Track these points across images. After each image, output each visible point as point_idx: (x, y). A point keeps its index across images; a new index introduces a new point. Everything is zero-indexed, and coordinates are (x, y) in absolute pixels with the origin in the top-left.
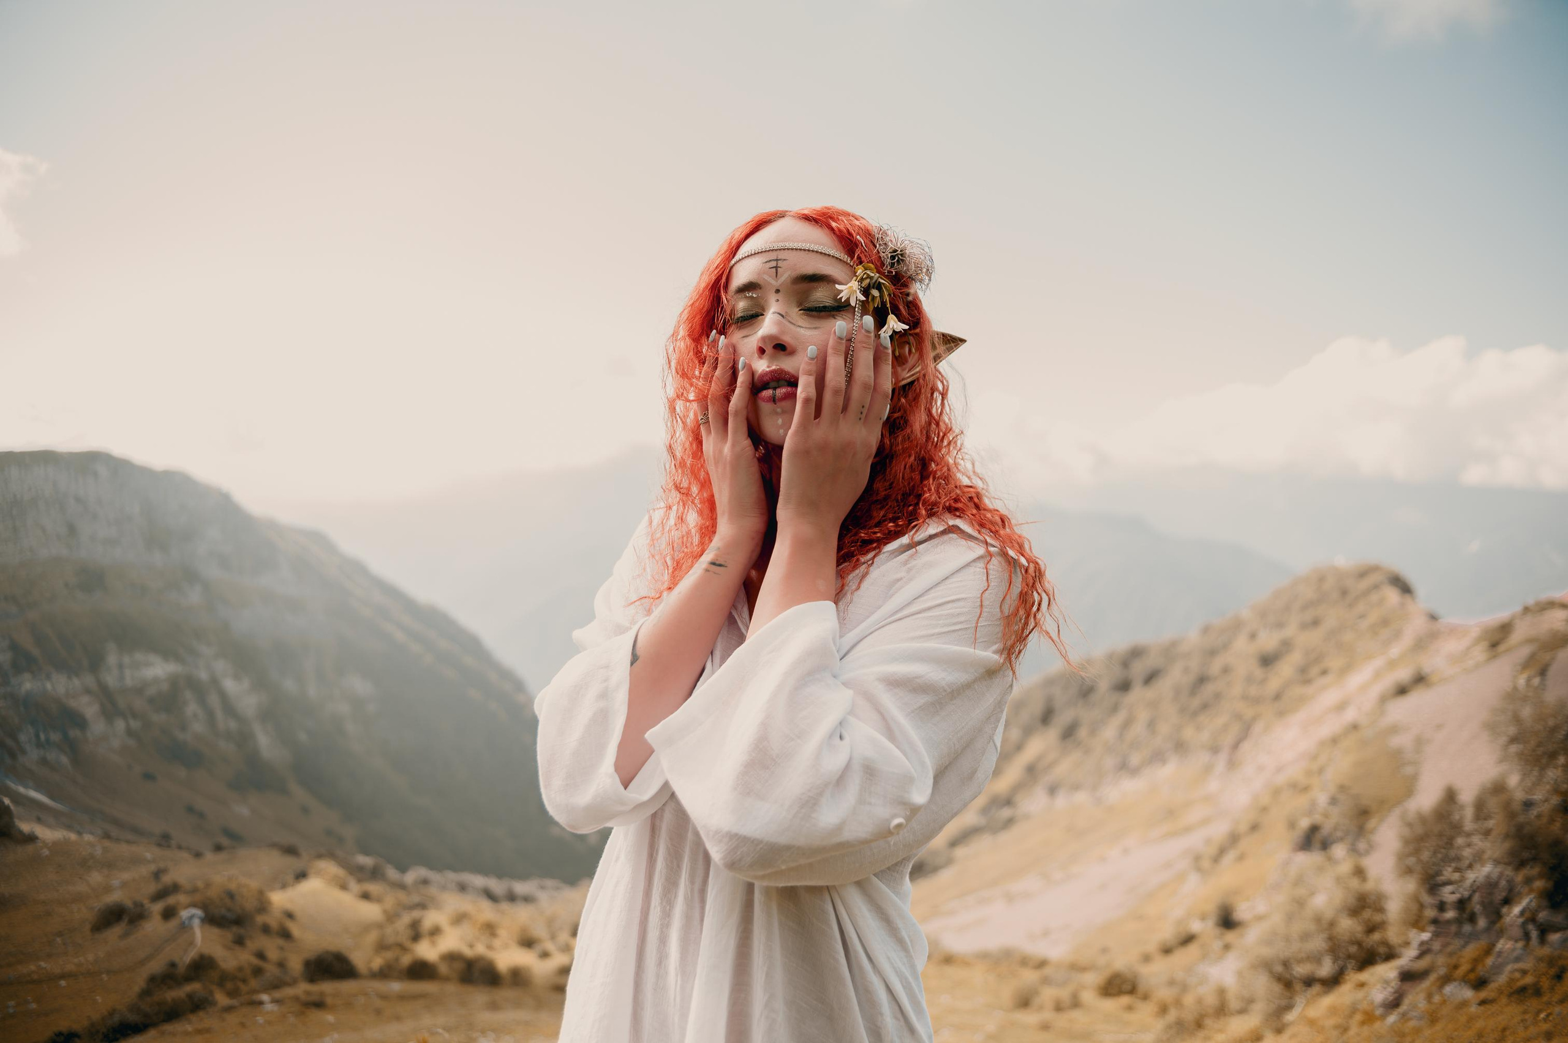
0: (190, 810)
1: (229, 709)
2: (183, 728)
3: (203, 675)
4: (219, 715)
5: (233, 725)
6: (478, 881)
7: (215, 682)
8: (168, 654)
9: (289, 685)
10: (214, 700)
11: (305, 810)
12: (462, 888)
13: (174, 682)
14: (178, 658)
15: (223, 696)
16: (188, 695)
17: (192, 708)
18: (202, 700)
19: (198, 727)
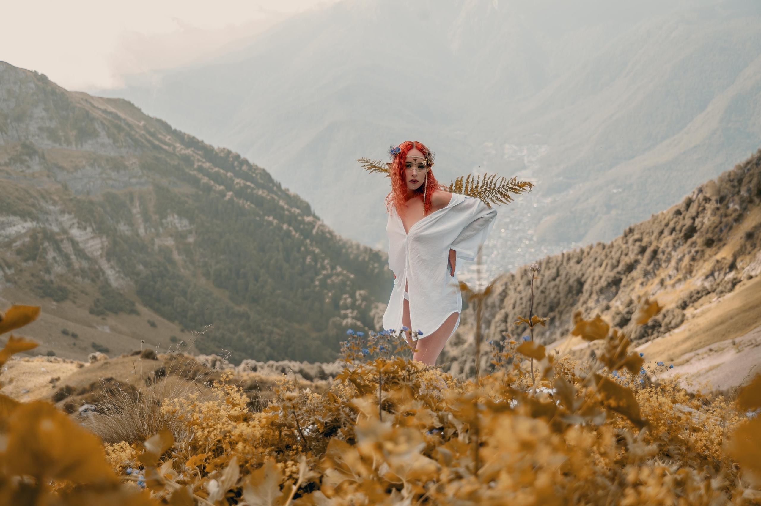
0: (65, 332)
1: (81, 253)
2: (48, 271)
3: (55, 229)
4: (73, 257)
5: (85, 264)
6: (296, 365)
7: (65, 231)
8: (24, 215)
9: (123, 228)
10: (67, 247)
11: (153, 325)
12: (283, 371)
13: (33, 234)
14: (34, 218)
15: (74, 243)
16: (46, 244)
17: (51, 254)
18: (58, 249)
19: (58, 269)
